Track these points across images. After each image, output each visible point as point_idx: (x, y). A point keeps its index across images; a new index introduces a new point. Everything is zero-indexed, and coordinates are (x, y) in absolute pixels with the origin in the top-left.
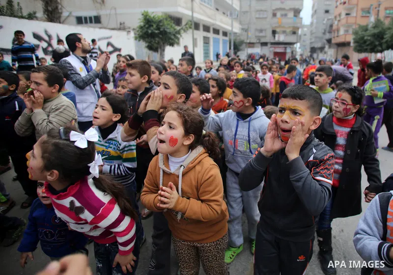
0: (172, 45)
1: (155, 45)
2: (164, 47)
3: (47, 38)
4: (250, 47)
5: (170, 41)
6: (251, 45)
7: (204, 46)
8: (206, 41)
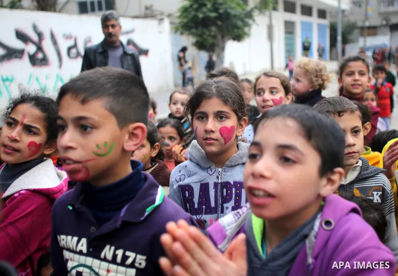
0: (238, 38)
1: (210, 41)
2: (224, 42)
3: (35, 38)
4: (370, 35)
5: (236, 30)
6: (372, 30)
7: (286, 39)
8: (289, 27)
